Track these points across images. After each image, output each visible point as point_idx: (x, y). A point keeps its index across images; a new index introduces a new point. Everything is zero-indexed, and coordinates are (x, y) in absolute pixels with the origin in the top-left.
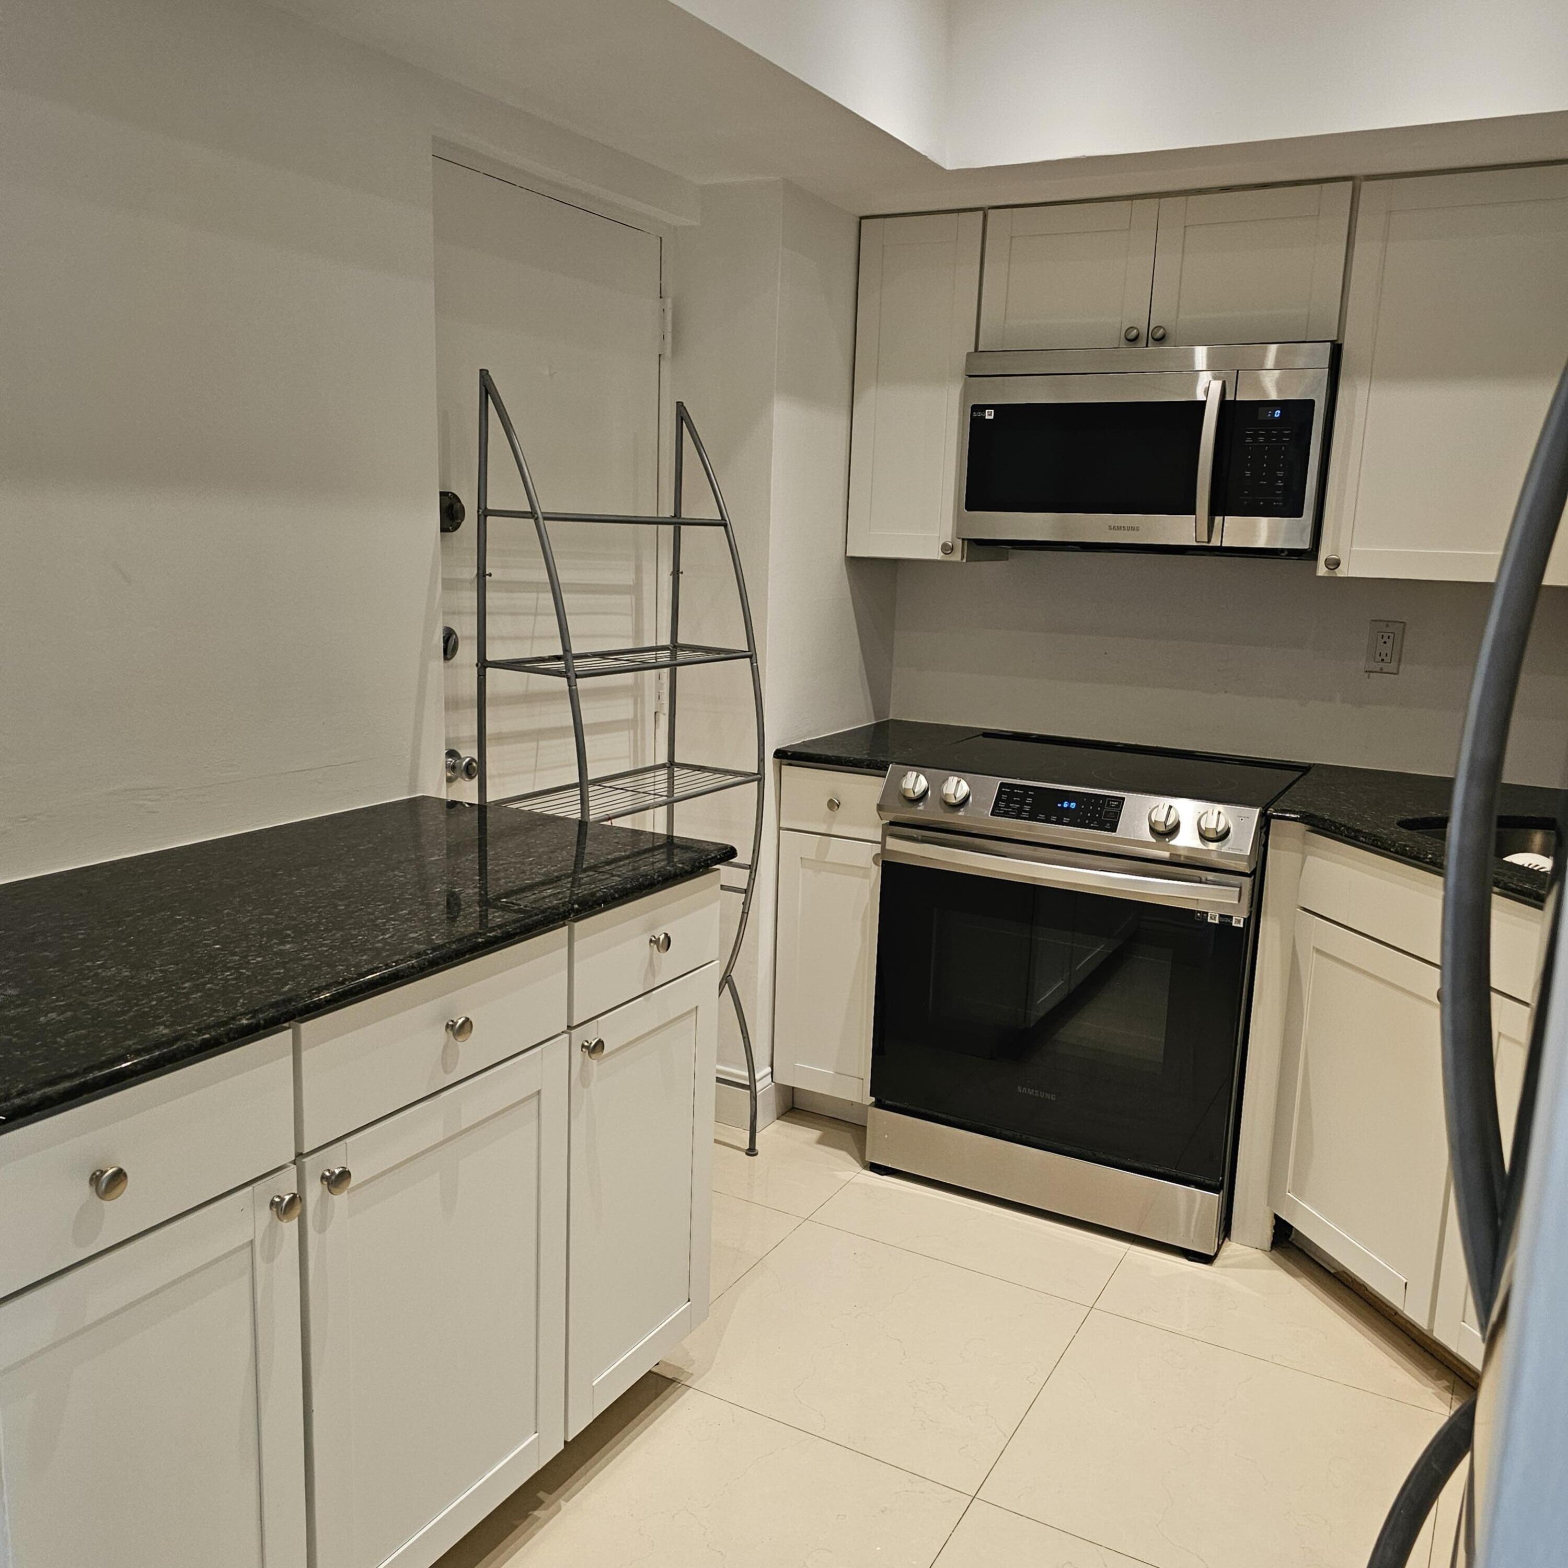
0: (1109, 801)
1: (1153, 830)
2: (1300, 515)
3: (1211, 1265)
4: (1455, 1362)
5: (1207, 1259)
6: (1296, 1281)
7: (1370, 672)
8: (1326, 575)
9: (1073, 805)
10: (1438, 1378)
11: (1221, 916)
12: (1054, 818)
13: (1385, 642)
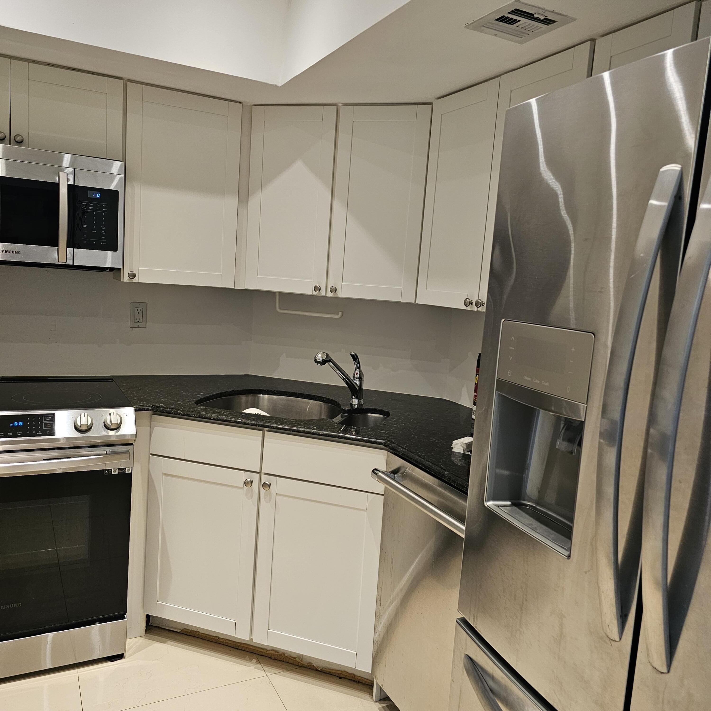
0: (45, 417)
1: (77, 429)
2: (116, 250)
3: (125, 658)
4: (254, 648)
5: (120, 657)
6: (166, 645)
7: (133, 327)
8: (128, 281)
9: (21, 423)
10: (251, 660)
11: (119, 469)
12: (10, 434)
13: (139, 313)
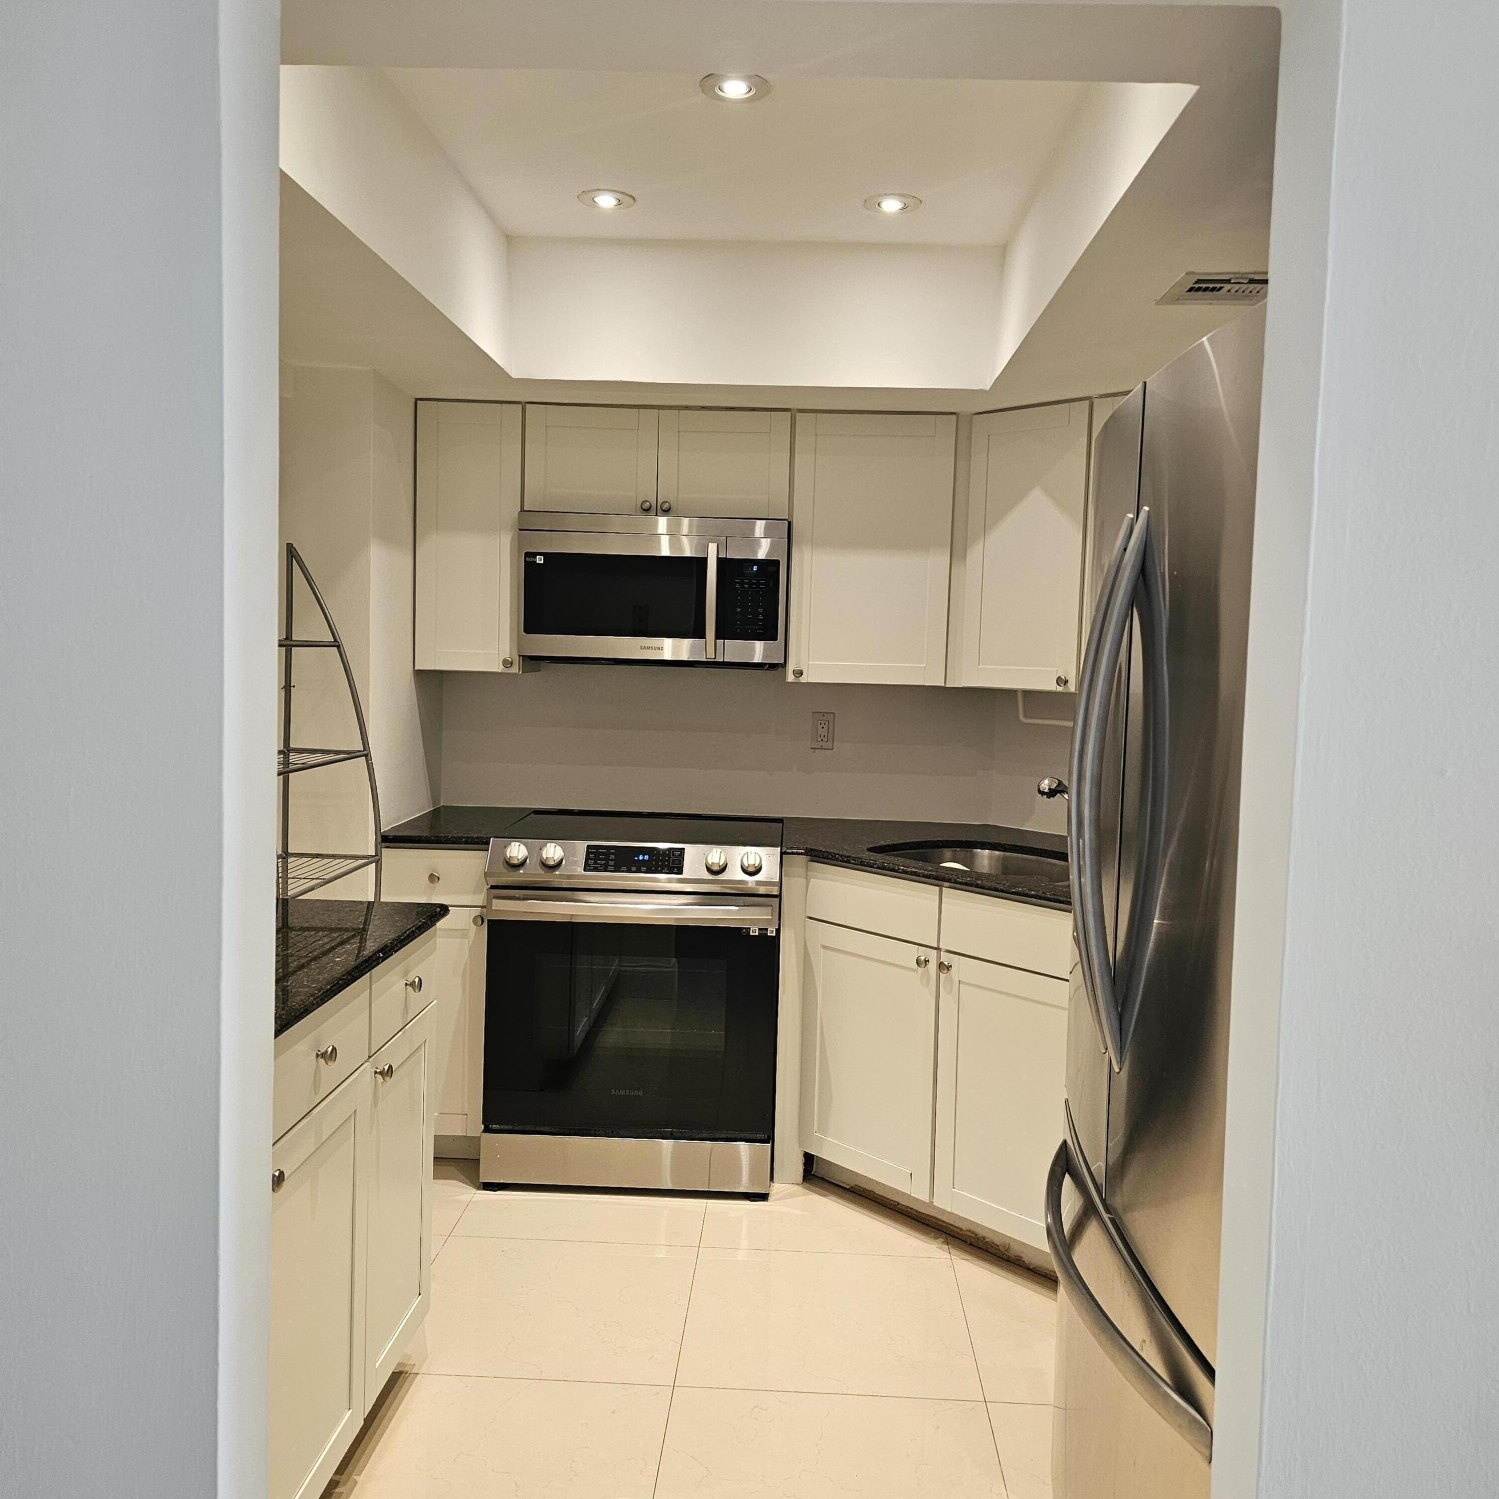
0: (673, 852)
1: (709, 870)
2: (776, 639)
3: (768, 1201)
4: (944, 1224)
5: (764, 1197)
6: (828, 1200)
7: (815, 748)
8: (794, 681)
9: (646, 857)
10: (936, 1238)
11: (760, 929)
12: (634, 869)
13: (823, 727)
